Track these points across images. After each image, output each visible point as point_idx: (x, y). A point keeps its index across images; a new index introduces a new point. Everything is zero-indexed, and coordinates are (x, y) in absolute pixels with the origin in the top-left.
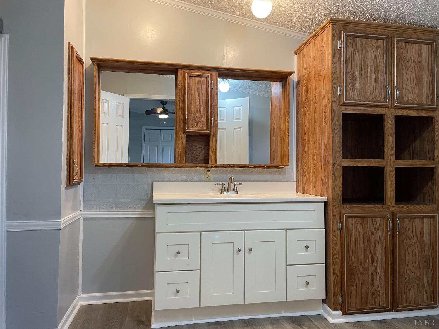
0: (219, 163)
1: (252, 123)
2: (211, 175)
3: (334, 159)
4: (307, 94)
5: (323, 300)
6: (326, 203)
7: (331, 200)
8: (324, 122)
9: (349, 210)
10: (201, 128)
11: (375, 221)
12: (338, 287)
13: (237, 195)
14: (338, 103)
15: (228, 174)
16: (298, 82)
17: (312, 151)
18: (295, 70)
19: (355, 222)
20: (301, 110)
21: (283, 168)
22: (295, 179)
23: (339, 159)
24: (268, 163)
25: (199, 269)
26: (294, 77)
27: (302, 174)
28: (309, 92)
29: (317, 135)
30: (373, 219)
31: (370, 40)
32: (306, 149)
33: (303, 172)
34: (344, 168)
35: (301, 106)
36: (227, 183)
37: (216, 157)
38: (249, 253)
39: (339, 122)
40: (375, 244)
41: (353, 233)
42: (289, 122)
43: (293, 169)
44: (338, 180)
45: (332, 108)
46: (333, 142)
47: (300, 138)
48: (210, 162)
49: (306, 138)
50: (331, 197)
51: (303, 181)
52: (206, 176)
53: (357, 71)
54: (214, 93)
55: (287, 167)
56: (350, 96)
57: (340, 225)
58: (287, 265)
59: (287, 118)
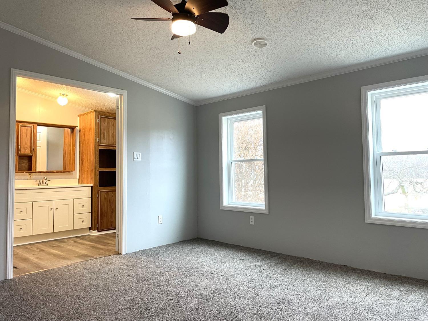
0: (37, 170)
1: (48, 143)
2: (31, 177)
3: (95, 168)
4: (84, 138)
5: (90, 228)
6: (92, 187)
7: (94, 185)
8: (91, 152)
9: (101, 189)
10: (28, 153)
11: (112, 193)
12: (96, 221)
13: (47, 186)
14: (97, 145)
15: (42, 176)
16: (80, 131)
17: (86, 165)
18: (78, 125)
19: (104, 194)
20: (81, 144)
21: (72, 172)
22: (78, 177)
23: (98, 168)
24: (62, 170)
25: (32, 218)
26: (78, 128)
27: (82, 175)
28: (85, 137)
29: (89, 157)
30: (112, 192)
31: (111, 119)
32: (84, 163)
33: (82, 174)
34: (100, 172)
35: (81, 142)
36: (41, 181)
37: (36, 167)
38: (56, 210)
39: (98, 152)
40: (112, 203)
41: (103, 198)
42: (75, 150)
43: (77, 173)
44: (97, 177)
45: (95, 147)
46: (95, 161)
47: (81, 158)
48: (32, 170)
49: (84, 158)
50: (94, 184)
51: (82, 178)
52: (29, 177)
53: (105, 132)
54: (35, 135)
55: (74, 172)
56: (103, 142)
57: (97, 195)
58: (74, 214)
59: (74, 148)
